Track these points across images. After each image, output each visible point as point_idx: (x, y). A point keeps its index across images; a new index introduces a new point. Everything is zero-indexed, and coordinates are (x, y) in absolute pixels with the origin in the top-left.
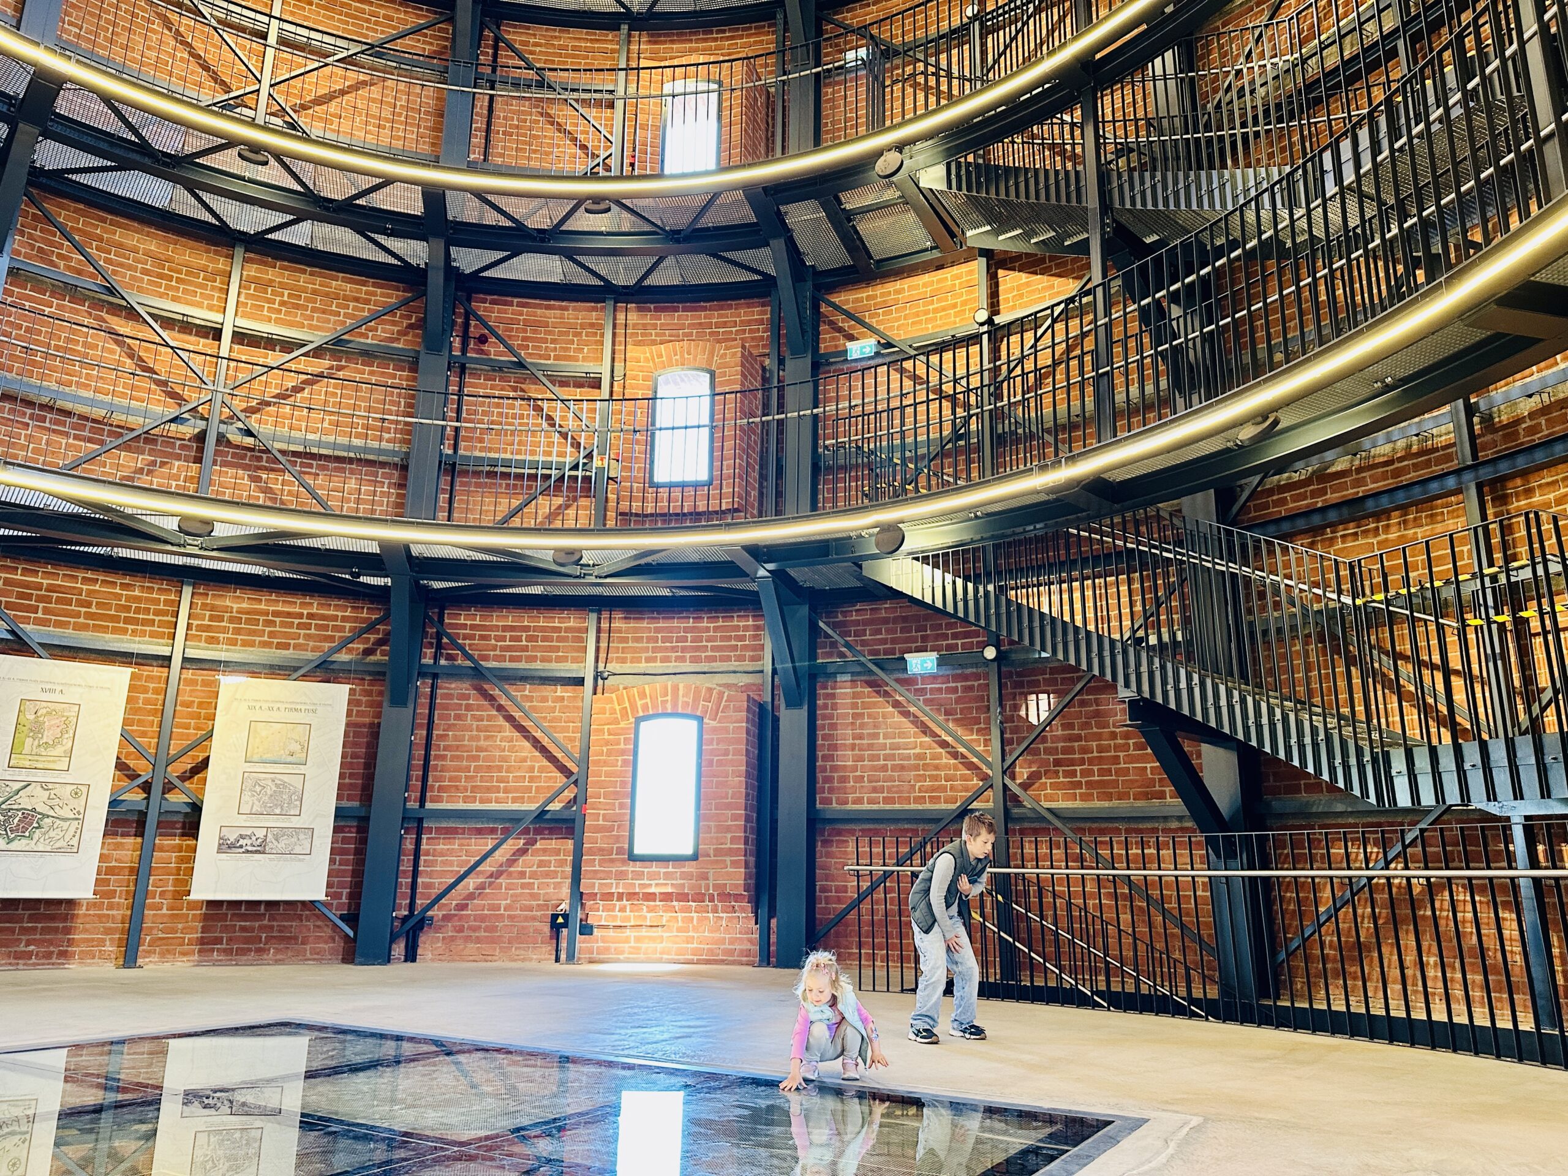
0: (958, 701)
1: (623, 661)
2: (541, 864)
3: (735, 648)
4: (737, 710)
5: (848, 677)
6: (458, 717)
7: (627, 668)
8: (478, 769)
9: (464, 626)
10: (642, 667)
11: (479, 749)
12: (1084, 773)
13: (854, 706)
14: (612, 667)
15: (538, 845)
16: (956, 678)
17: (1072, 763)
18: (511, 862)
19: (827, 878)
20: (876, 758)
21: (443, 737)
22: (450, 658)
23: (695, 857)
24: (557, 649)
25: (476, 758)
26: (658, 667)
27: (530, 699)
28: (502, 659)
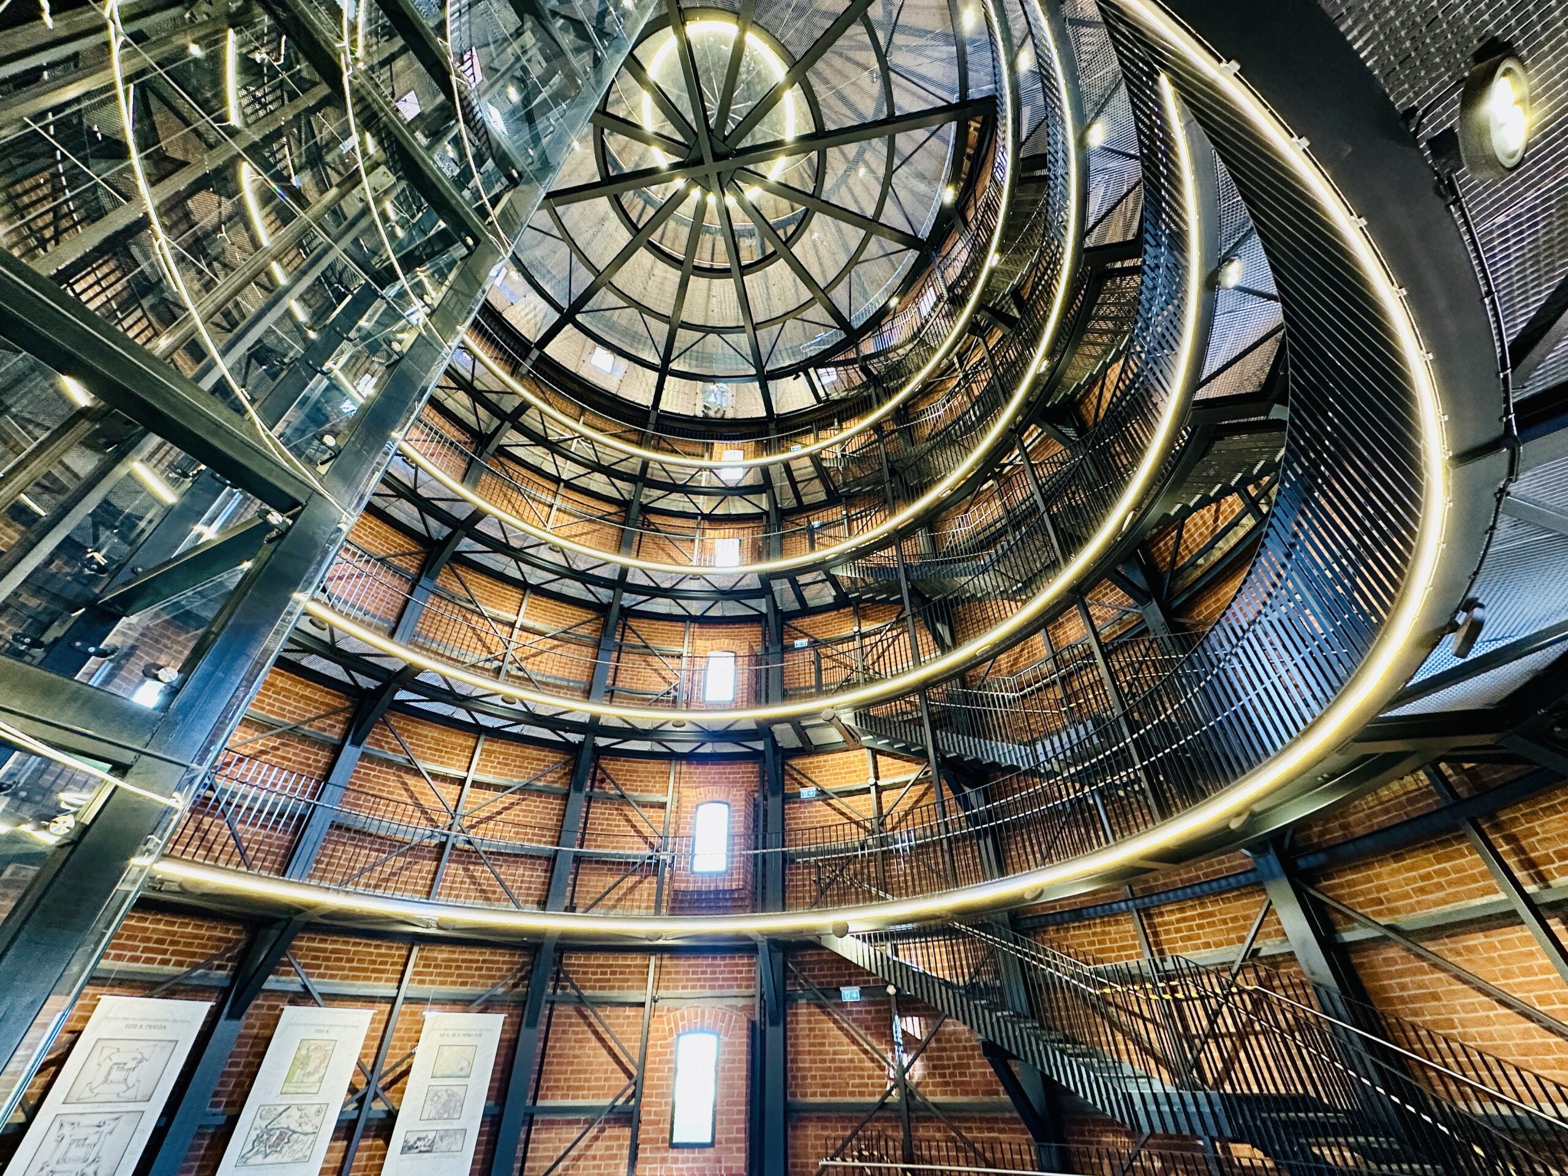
0: (873, 1019)
1: (667, 988)
2: (608, 1148)
3: (736, 979)
4: (741, 1029)
5: (804, 1001)
6: (564, 1032)
7: (671, 993)
8: (572, 1072)
9: (573, 965)
10: (680, 992)
11: (575, 1056)
12: (952, 1075)
13: (809, 1022)
14: (662, 993)
15: (606, 1133)
16: (871, 1003)
17: (943, 1067)
18: (588, 1147)
19: (795, 1156)
20: (823, 1061)
21: (553, 1048)
22: (564, 988)
23: (712, 1145)
24: (627, 980)
25: (571, 1064)
26: (688, 992)
27: (609, 1017)
28: (593, 988)
